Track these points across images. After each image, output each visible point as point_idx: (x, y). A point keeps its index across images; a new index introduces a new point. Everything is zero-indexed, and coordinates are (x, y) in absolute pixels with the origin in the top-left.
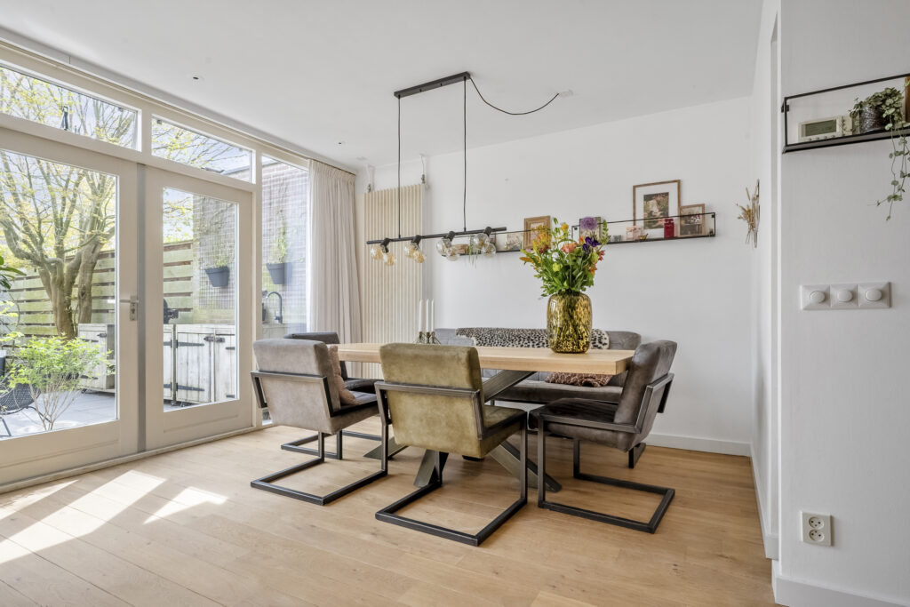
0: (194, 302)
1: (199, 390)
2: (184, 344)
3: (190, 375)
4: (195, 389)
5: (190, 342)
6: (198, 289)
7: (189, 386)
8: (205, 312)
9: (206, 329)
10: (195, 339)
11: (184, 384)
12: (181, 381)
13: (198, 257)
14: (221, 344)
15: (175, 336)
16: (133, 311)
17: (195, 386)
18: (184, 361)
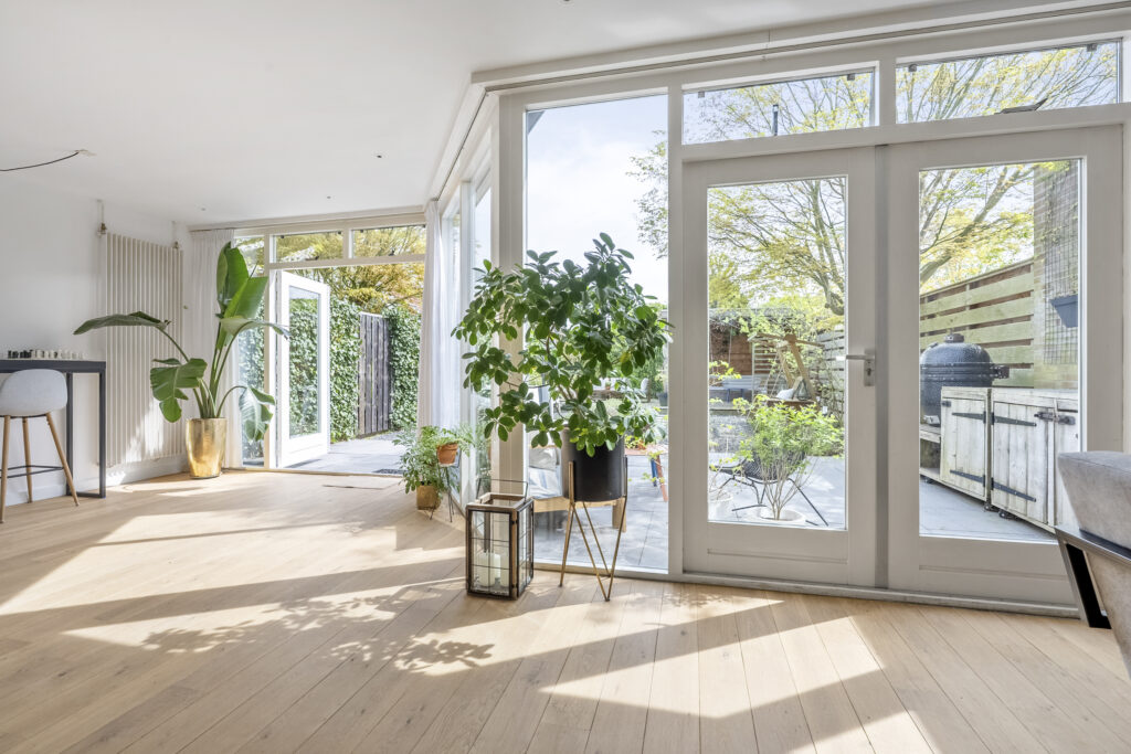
0: (1036, 354)
1: (1027, 497)
2: (1003, 420)
3: (1012, 470)
4: (1019, 494)
5: (1013, 417)
6: (1043, 334)
7: (1011, 486)
8: (1055, 368)
9: (1040, 398)
10: (1021, 414)
11: (1003, 482)
12: (1000, 478)
13: (1043, 283)
14: (1066, 427)
15: (989, 406)
16: (869, 372)
17: (1021, 489)
18: (1003, 446)
